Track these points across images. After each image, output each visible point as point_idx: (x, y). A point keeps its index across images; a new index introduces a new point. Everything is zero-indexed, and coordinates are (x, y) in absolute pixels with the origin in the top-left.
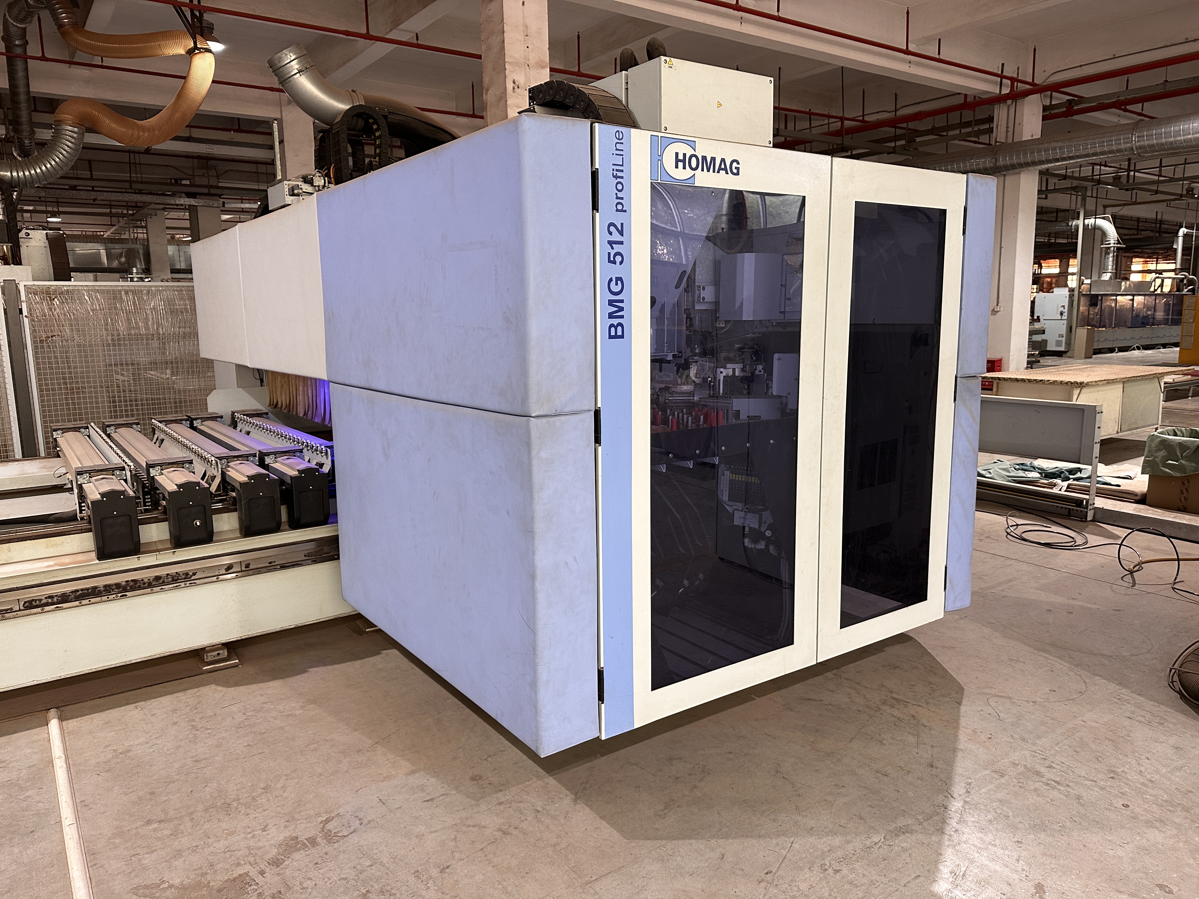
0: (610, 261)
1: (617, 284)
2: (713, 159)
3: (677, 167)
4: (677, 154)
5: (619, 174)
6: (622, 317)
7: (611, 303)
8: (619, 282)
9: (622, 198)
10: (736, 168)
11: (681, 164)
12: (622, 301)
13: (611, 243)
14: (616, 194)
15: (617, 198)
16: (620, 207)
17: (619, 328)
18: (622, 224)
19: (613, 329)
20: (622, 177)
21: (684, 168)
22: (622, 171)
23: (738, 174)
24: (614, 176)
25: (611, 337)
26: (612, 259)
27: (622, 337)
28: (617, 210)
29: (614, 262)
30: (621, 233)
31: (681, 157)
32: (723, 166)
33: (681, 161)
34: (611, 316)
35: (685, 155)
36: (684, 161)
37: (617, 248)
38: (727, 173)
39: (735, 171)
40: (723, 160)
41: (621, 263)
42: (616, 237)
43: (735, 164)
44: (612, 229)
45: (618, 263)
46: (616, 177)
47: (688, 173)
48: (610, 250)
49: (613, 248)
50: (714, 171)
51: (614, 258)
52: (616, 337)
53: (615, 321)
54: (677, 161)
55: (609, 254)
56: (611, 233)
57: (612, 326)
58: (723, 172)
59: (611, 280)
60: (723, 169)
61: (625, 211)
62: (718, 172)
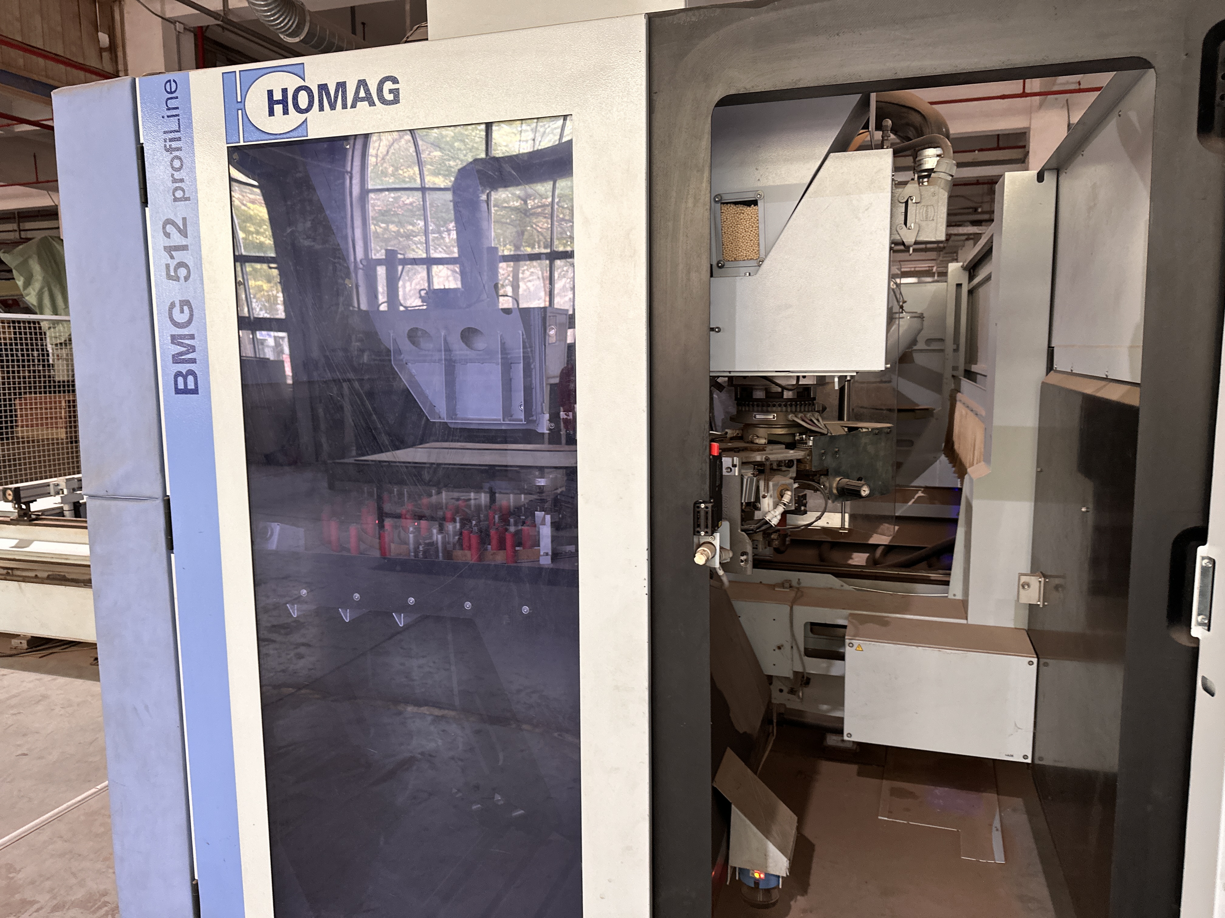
0: (169, 277)
1: (182, 311)
2: (341, 86)
3: (271, 113)
4: (270, 93)
5: (174, 144)
6: (193, 361)
7: (175, 339)
8: (185, 308)
9: (182, 180)
10: (391, 91)
11: (278, 108)
12: (192, 337)
13: (169, 250)
14: (172, 175)
15: (175, 181)
16: (179, 194)
17: (190, 379)
18: (184, 219)
19: (180, 380)
20: (179, 149)
21: (286, 112)
22: (179, 139)
23: (396, 101)
24: (167, 150)
25: (178, 391)
26: (172, 274)
27: (195, 391)
28: (176, 200)
29: (177, 279)
30: (184, 233)
31: (278, 96)
32: (362, 94)
33: (278, 102)
34: (177, 359)
35: (285, 91)
36: (284, 102)
37: (179, 256)
38: (372, 104)
39: (390, 97)
40: (362, 83)
41: (186, 279)
42: (177, 239)
43: (388, 85)
44: (169, 228)
45: (182, 279)
46: (169, 150)
47: (294, 119)
48: (169, 261)
49: (172, 257)
50: (344, 106)
51: (175, 270)
52: (186, 391)
53: (184, 368)
54: (272, 102)
55: (168, 266)
56: (167, 235)
57: (178, 374)
58: (363, 106)
59: (173, 305)
60: (362, 100)
61: (188, 199)
62: (353, 106)
